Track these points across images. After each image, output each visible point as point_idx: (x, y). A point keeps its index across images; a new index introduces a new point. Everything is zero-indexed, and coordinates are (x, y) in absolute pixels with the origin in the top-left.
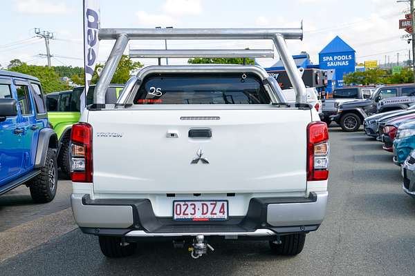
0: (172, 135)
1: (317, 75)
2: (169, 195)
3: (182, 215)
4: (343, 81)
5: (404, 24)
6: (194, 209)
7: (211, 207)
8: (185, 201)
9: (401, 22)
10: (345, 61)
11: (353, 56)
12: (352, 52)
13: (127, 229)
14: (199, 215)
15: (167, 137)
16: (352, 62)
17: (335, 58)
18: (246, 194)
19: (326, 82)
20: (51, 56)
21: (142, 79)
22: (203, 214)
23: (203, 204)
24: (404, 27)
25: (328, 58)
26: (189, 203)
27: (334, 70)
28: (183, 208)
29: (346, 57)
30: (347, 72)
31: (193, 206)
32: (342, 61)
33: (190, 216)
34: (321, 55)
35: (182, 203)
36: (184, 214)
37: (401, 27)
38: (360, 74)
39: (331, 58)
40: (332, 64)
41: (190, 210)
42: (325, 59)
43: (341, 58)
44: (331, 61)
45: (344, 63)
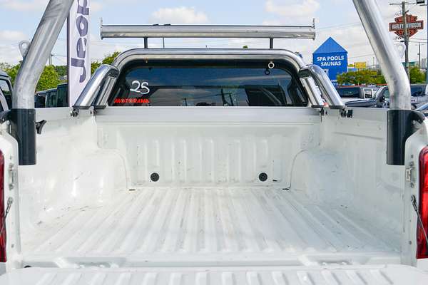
4: (336, 80)
5: (394, 27)
9: (391, 24)
10: (338, 61)
11: (346, 57)
12: (345, 53)
16: (345, 62)
17: (329, 58)
20: (52, 55)
21: (120, 69)
24: (393, 30)
25: (321, 58)
27: (327, 70)
29: (338, 58)
30: (341, 72)
32: (335, 62)
34: (315, 55)
37: (391, 30)
38: (352, 74)
39: (324, 59)
40: (325, 64)
42: (319, 59)
43: (334, 58)
44: (324, 61)
45: (336, 64)
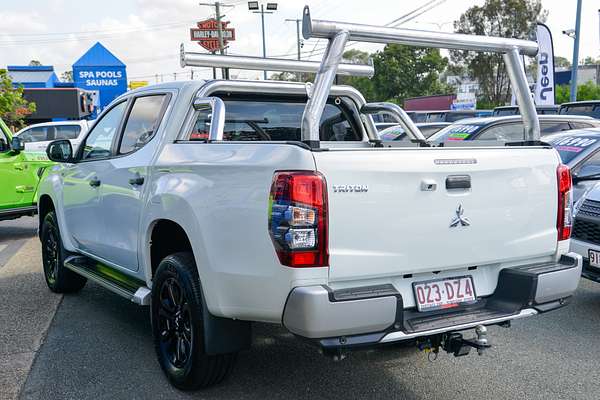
0: (430, 186)
1: (82, 98)
2: (406, 276)
3: (426, 303)
5: (197, 35)
6: (438, 292)
7: (455, 287)
8: (426, 282)
10: (113, 78)
11: (124, 74)
12: (122, 68)
13: (383, 331)
14: (445, 301)
15: (422, 190)
16: (123, 82)
17: (98, 74)
18: (492, 266)
19: (92, 109)
22: (449, 298)
23: (446, 284)
24: (196, 39)
25: (86, 74)
26: (430, 285)
27: (98, 92)
28: (426, 292)
29: (113, 74)
31: (436, 289)
32: (109, 80)
33: (436, 303)
34: (77, 69)
35: (423, 286)
36: (429, 301)
37: (193, 38)
39: (91, 74)
40: (93, 83)
41: (434, 296)
42: (83, 75)
43: (107, 74)
44: (92, 78)
45: (110, 83)
